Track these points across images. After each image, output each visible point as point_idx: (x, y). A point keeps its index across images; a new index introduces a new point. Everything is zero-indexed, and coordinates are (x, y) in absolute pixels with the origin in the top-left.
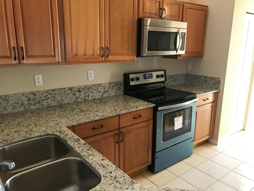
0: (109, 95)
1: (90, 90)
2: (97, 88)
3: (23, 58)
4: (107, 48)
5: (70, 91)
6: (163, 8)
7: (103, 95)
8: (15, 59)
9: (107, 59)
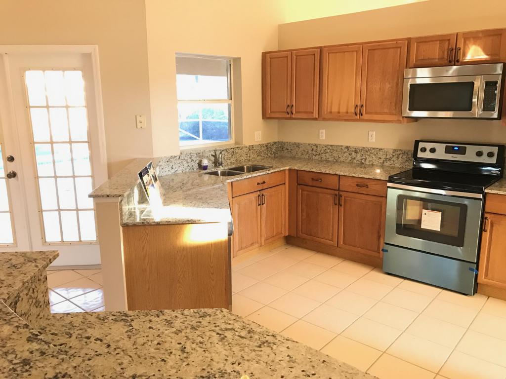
0: (393, 165)
1: (368, 153)
2: (377, 153)
3: (292, 114)
4: (362, 105)
5: (346, 150)
6: (458, 47)
7: (383, 162)
8: (288, 114)
9: (361, 117)
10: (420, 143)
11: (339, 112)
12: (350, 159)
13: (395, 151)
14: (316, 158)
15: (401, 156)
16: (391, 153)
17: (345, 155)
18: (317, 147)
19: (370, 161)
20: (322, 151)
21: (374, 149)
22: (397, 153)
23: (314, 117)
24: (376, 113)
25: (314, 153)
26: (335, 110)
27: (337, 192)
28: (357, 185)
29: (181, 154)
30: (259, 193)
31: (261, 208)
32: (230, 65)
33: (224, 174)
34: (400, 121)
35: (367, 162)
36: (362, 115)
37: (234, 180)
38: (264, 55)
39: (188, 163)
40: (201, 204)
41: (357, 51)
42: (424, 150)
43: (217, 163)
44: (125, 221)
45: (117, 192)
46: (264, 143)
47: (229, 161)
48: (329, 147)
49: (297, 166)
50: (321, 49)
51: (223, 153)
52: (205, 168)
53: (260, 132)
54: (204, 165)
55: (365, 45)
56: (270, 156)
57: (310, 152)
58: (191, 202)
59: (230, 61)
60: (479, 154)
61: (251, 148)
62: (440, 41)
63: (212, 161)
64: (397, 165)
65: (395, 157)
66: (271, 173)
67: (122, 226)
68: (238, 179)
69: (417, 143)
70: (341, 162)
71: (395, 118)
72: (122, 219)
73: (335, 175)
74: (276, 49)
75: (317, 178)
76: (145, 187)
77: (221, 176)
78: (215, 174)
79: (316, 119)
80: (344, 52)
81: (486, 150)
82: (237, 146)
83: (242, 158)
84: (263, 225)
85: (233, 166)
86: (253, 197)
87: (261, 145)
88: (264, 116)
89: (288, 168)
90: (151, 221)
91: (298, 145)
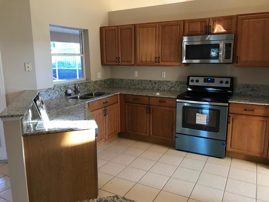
0: (176, 90)
1: (162, 84)
2: (167, 84)
3: (119, 62)
4: (159, 57)
5: (150, 82)
6: (210, 25)
7: (170, 89)
8: (117, 62)
9: (159, 64)
10: (190, 77)
11: (146, 61)
12: (152, 87)
13: (176, 82)
14: (133, 87)
15: (180, 85)
16: (175, 83)
17: (149, 85)
18: (133, 81)
19: (163, 88)
20: (136, 84)
21: (165, 81)
22: (177, 83)
23: (132, 64)
24: (167, 61)
25: (132, 84)
26: (144, 60)
27: (148, 106)
28: (159, 102)
29: (55, 86)
30: (104, 109)
31: (105, 118)
32: (82, 34)
33: (81, 98)
34: (180, 65)
35: (161, 89)
36: (159, 62)
37: (90, 101)
38: (101, 29)
39: (59, 92)
40: (74, 118)
41: (155, 27)
42: (192, 81)
43: (76, 91)
44: (25, 132)
45: (18, 113)
46: (103, 79)
47: (83, 90)
48: (140, 81)
49: (124, 92)
50: (135, 25)
51: (80, 85)
52: (70, 95)
53: (101, 73)
54: (69, 93)
55: (160, 24)
56: (106, 87)
57: (129, 84)
58: (67, 117)
59: (82, 31)
60: (221, 82)
61: (96, 82)
62: (201, 22)
63: (73, 90)
64: (178, 90)
65: (176, 85)
66: (111, 96)
67: (23, 136)
68: (92, 100)
69: (188, 77)
70: (147, 89)
71: (178, 64)
72: (23, 131)
73: (147, 96)
74: (108, 26)
75: (137, 98)
76: (38, 109)
77: (79, 99)
78: (76, 98)
79: (133, 65)
80: (148, 27)
81: (224, 80)
82: (88, 81)
83: (91, 88)
84: (107, 127)
85: (86, 93)
86: (101, 111)
87: (101, 81)
88: (103, 64)
89: (119, 93)
90: (44, 131)
91: (122, 80)
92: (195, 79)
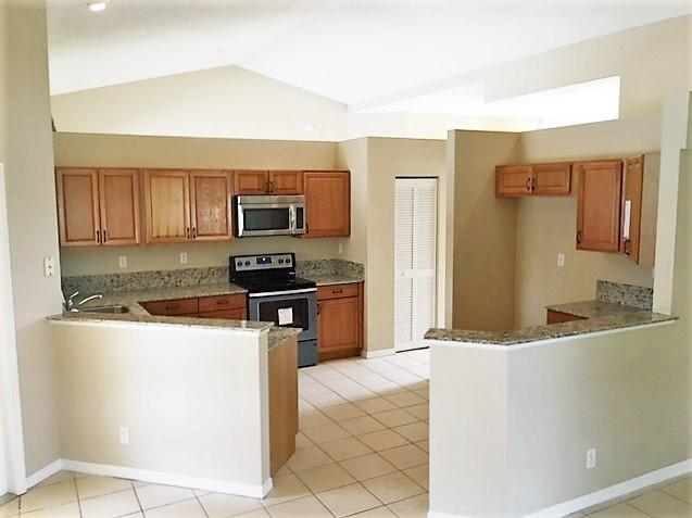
1: (183, 275)
2: (192, 273)
3: (105, 240)
4: (194, 229)
5: (157, 275)
6: (270, 181)
8: (98, 241)
10: (237, 259)
11: (168, 236)
12: (162, 284)
13: (209, 269)
14: (117, 290)
16: (206, 271)
17: (156, 281)
18: (118, 277)
19: (185, 282)
20: (126, 281)
21: (188, 270)
22: (212, 270)
24: (209, 235)
25: (114, 284)
26: (163, 234)
28: (218, 303)
36: (194, 237)
41: (183, 178)
42: (240, 264)
48: (135, 275)
50: (139, 171)
55: (192, 172)
57: (109, 284)
60: (281, 262)
62: (257, 175)
65: (210, 275)
73: (194, 298)
80: (169, 177)
81: (284, 258)
92: (244, 260)
